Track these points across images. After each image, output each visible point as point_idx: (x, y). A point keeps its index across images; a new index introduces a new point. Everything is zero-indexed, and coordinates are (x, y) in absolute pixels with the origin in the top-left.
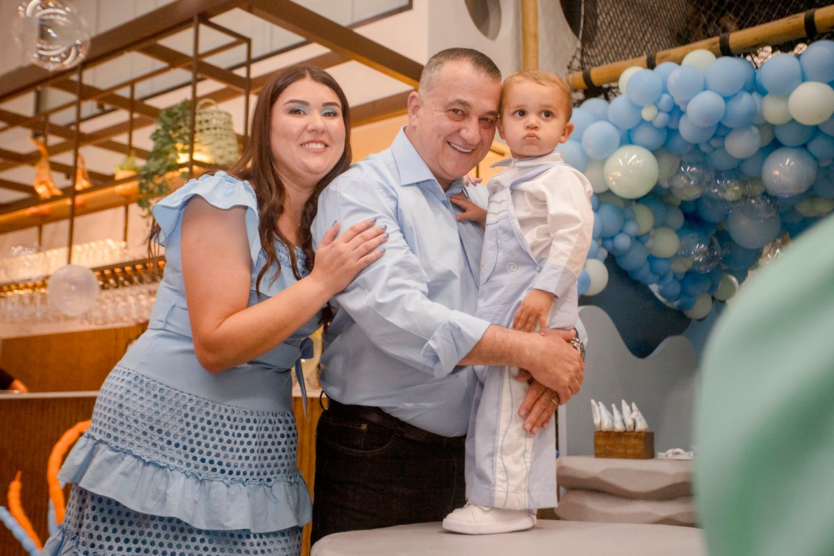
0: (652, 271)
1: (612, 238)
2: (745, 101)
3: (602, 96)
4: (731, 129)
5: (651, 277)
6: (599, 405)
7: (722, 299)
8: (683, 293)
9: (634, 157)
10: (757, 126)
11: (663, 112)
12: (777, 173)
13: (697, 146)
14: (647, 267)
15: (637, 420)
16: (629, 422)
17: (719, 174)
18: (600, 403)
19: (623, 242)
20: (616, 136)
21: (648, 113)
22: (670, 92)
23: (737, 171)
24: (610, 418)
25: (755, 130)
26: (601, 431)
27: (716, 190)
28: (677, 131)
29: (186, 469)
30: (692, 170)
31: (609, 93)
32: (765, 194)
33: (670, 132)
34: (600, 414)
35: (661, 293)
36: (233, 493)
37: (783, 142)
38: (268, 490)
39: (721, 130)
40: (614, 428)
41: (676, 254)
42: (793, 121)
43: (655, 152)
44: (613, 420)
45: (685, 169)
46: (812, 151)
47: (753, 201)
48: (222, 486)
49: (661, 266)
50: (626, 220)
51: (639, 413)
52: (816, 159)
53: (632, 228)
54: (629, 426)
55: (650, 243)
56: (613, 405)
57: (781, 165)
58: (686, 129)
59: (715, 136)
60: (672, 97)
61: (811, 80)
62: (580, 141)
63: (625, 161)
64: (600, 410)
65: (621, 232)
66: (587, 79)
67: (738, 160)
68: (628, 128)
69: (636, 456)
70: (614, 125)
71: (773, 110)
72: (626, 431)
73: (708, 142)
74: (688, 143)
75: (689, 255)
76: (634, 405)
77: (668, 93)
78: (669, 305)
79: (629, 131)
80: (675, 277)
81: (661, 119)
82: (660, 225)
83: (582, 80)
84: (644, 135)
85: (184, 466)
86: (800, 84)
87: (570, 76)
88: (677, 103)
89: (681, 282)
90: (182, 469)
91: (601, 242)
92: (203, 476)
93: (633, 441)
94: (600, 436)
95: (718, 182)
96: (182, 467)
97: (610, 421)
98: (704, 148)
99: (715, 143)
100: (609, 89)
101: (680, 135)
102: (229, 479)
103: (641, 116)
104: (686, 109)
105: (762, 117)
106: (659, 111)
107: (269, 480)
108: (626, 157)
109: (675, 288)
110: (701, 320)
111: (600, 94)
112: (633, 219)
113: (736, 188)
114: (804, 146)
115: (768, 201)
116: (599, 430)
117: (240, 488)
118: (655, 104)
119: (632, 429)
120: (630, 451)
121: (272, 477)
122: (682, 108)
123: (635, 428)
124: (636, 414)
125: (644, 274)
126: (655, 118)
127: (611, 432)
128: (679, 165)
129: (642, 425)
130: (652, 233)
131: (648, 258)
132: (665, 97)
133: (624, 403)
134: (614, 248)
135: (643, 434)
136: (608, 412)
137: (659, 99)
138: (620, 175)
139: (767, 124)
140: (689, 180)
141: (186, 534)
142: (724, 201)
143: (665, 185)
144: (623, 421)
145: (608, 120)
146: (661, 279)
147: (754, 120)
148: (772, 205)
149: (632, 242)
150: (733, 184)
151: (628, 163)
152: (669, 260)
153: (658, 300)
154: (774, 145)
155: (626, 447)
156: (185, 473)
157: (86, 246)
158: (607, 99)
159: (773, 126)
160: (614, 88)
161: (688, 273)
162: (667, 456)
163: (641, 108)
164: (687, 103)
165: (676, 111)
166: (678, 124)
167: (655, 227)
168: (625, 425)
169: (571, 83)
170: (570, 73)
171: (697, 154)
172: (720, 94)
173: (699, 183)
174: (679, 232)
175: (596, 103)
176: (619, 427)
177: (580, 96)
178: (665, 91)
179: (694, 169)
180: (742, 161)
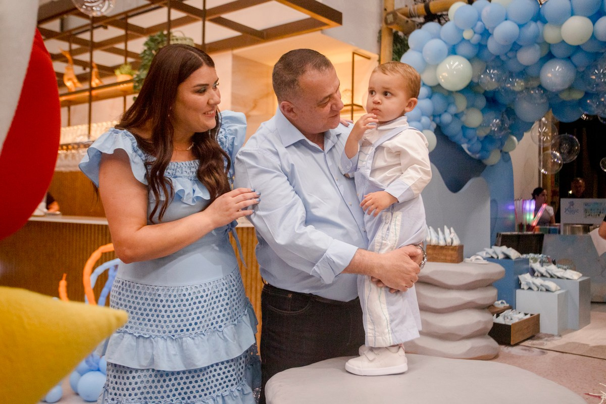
0: (464, 135)
1: (440, 116)
2: (532, 28)
3: (437, 20)
4: (521, 46)
5: (463, 140)
6: (429, 229)
7: (507, 151)
8: (483, 149)
9: (457, 63)
10: (539, 44)
11: (478, 34)
12: (550, 75)
13: (498, 57)
14: (461, 134)
15: (454, 239)
16: (449, 240)
17: (511, 74)
18: (430, 227)
19: (446, 118)
20: (445, 49)
21: (467, 35)
22: (483, 20)
23: (523, 73)
24: (437, 237)
25: (537, 47)
26: (430, 245)
27: (509, 85)
28: (486, 46)
29: (163, 335)
30: (494, 72)
31: (441, 18)
32: (540, 87)
33: (481, 47)
34: (430, 235)
35: (469, 149)
36: (197, 342)
37: (555, 55)
38: (220, 334)
39: (515, 47)
40: (439, 243)
41: (480, 125)
42: (563, 42)
43: (470, 60)
44: (438, 238)
45: (490, 71)
46: (573, 61)
47: (532, 92)
48: (189, 340)
49: (470, 133)
50: (449, 104)
51: (455, 234)
52: (576, 67)
53: (453, 110)
54: (449, 243)
55: (463, 118)
56: (439, 229)
57: (553, 70)
58: (492, 46)
59: (511, 50)
60: (484, 24)
61: (578, 15)
62: (421, 52)
63: (451, 66)
64: (430, 232)
65: (446, 111)
66: (427, 8)
67: (524, 66)
68: (453, 43)
69: (452, 261)
70: (445, 42)
71: (550, 34)
72: (446, 245)
73: (506, 54)
74: (492, 55)
75: (489, 126)
76: (452, 229)
77: (481, 21)
78: (473, 156)
79: (454, 46)
80: (478, 139)
81: (476, 38)
82: (471, 106)
83: (424, 10)
84: (464, 49)
85: (162, 334)
86: (570, 17)
87: (416, 6)
88: (487, 28)
89: (482, 142)
90: (160, 336)
91: (432, 118)
92: (175, 336)
93: (451, 252)
94: (430, 248)
95: (511, 80)
96: (160, 334)
97: (436, 239)
98: (503, 58)
99: (510, 55)
100: (441, 16)
101: (487, 48)
102: (193, 334)
103: (462, 36)
104: (493, 32)
105: (543, 38)
106: (475, 33)
107: (220, 327)
108: (452, 63)
109: (478, 146)
110: (492, 166)
111: (435, 19)
112: (453, 103)
113: (522, 84)
114: (569, 58)
115: (542, 92)
116: (429, 244)
117: (202, 338)
118: (472, 28)
119: (451, 244)
120: (449, 258)
121: (222, 324)
122: (490, 31)
123: (452, 243)
124: (454, 235)
125: (459, 138)
126: (472, 38)
127: (437, 246)
128: (485, 68)
129: (456, 242)
130: (465, 112)
131: (462, 128)
132: (479, 24)
133: (446, 227)
134: (441, 122)
135: (457, 248)
136: (435, 233)
137: (475, 25)
138: (447, 75)
139: (545, 42)
140: (492, 78)
141: (165, 377)
142: (514, 92)
143: (476, 80)
144: (445, 239)
145: (440, 38)
146: (469, 140)
147: (538, 40)
148: (544, 95)
149: (453, 118)
150: (520, 81)
151: (453, 67)
152: (474, 129)
153: (466, 153)
154: (549, 56)
155: (445, 255)
156: (163, 337)
157: (100, 124)
158: (440, 22)
159: (549, 45)
160: (444, 15)
161: (486, 137)
162: (471, 261)
163: (463, 31)
164: (494, 28)
165: (486, 34)
166: (487, 42)
167: (467, 108)
168: (446, 241)
169: (416, 11)
170: (415, 4)
171: (499, 62)
172: (515, 22)
173: (498, 80)
174: (483, 111)
175: (432, 26)
176: (442, 243)
177: (422, 20)
178: (480, 19)
179: (496, 71)
180: (527, 67)
